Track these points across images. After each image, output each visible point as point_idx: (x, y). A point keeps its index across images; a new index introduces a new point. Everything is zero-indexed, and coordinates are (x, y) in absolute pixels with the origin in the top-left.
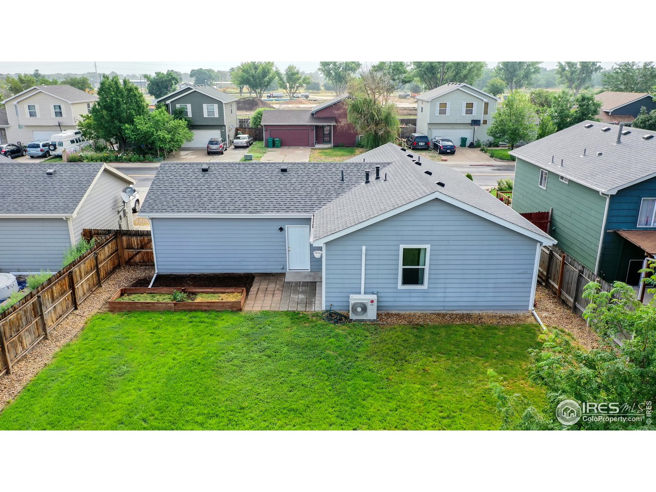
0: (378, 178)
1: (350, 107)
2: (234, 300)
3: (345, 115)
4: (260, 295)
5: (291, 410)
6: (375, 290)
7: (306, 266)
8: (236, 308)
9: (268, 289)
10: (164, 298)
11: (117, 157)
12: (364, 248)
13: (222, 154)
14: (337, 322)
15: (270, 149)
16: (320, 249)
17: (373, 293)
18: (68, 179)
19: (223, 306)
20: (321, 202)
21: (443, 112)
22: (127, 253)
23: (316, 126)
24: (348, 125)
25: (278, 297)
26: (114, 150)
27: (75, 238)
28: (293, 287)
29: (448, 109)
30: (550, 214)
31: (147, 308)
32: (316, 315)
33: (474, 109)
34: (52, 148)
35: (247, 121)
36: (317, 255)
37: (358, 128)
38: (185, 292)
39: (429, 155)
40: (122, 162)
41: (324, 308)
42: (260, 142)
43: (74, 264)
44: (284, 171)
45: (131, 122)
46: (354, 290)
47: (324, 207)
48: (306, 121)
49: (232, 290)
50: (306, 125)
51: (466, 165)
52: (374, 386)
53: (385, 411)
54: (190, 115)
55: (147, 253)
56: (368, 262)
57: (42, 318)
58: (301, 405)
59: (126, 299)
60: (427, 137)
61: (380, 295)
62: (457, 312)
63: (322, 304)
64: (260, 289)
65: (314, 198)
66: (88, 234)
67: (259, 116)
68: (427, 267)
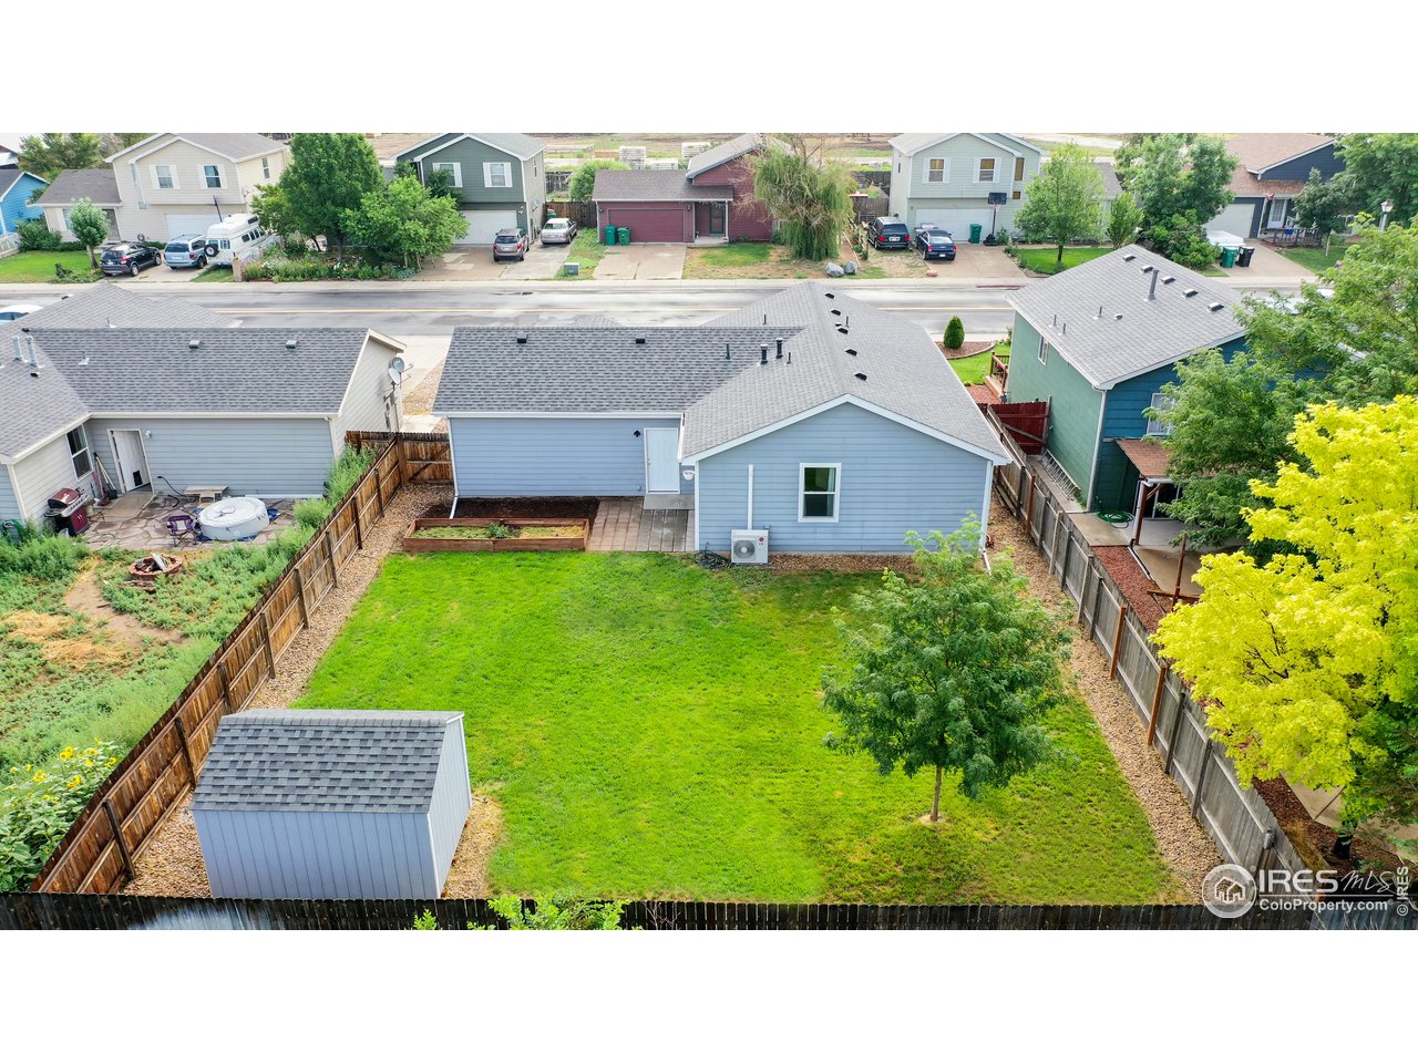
0: (779, 356)
1: (759, 172)
2: (573, 536)
3: (749, 187)
4: (609, 528)
5: (653, 668)
6: (767, 524)
7: (674, 486)
8: (578, 547)
9: (620, 520)
10: (475, 533)
11: (331, 269)
12: (751, 467)
13: (522, 259)
14: (714, 567)
15: (609, 249)
16: (692, 468)
17: (764, 528)
18: (319, 355)
19: (558, 545)
20: (696, 393)
21: (936, 176)
22: (411, 466)
23: (696, 203)
24: (756, 205)
25: (633, 532)
26: (320, 251)
27: (339, 446)
28: (656, 517)
29: (946, 171)
30: (1048, 406)
31: (457, 548)
32: (687, 557)
33: (997, 170)
34: (210, 251)
35: (563, 179)
36: (688, 477)
37: (774, 212)
38: (505, 525)
39: (907, 261)
40: (341, 279)
41: (697, 548)
42: (591, 230)
43: (355, 487)
44: (640, 342)
45: (357, 205)
46: (737, 524)
47: (699, 402)
48: (676, 193)
49: (569, 522)
50: (677, 202)
51: (970, 286)
52: (754, 643)
53: (762, 669)
54: (459, 183)
55: (441, 465)
56: (757, 486)
57: (331, 560)
58: (665, 662)
59: (424, 534)
60: (904, 225)
61: (773, 530)
62: (882, 554)
63: (694, 542)
64: (609, 521)
65: (685, 387)
66: (355, 439)
67: (587, 176)
68: (837, 494)
